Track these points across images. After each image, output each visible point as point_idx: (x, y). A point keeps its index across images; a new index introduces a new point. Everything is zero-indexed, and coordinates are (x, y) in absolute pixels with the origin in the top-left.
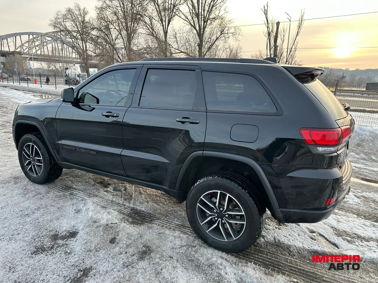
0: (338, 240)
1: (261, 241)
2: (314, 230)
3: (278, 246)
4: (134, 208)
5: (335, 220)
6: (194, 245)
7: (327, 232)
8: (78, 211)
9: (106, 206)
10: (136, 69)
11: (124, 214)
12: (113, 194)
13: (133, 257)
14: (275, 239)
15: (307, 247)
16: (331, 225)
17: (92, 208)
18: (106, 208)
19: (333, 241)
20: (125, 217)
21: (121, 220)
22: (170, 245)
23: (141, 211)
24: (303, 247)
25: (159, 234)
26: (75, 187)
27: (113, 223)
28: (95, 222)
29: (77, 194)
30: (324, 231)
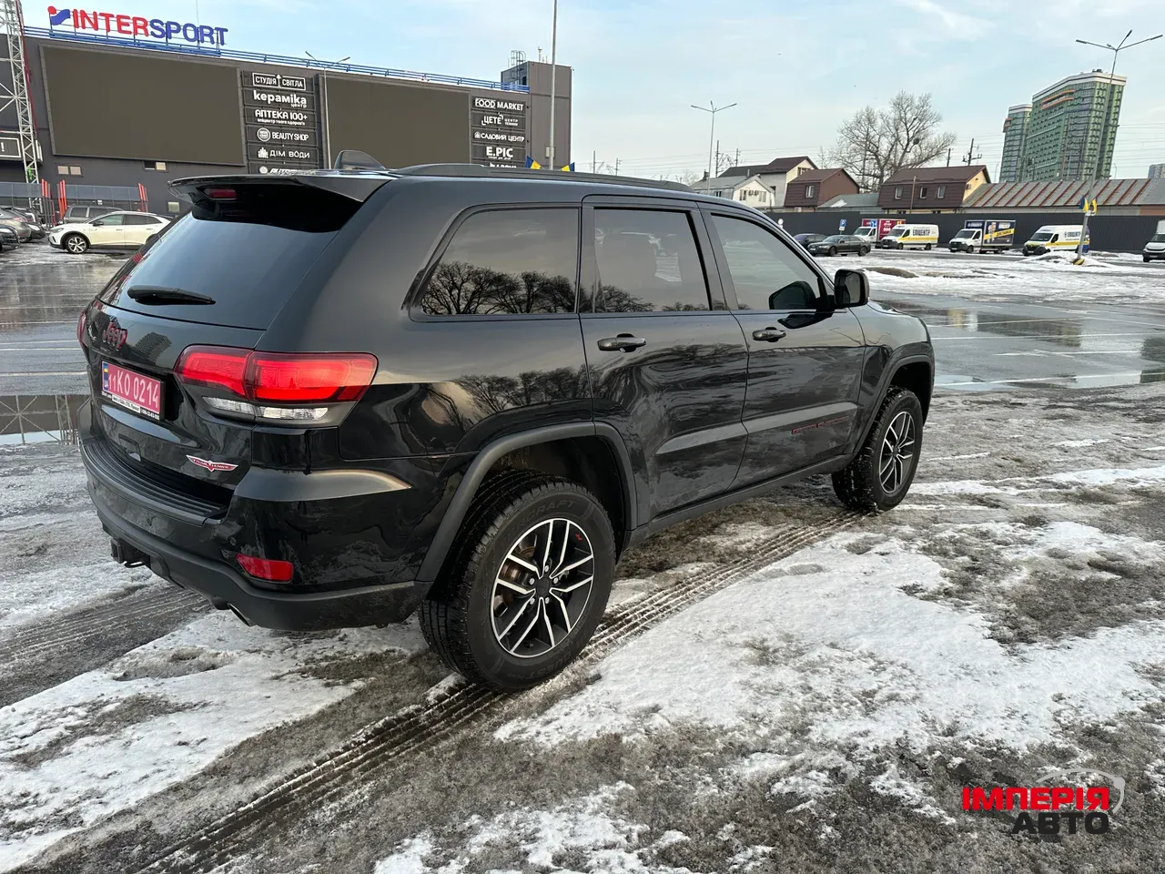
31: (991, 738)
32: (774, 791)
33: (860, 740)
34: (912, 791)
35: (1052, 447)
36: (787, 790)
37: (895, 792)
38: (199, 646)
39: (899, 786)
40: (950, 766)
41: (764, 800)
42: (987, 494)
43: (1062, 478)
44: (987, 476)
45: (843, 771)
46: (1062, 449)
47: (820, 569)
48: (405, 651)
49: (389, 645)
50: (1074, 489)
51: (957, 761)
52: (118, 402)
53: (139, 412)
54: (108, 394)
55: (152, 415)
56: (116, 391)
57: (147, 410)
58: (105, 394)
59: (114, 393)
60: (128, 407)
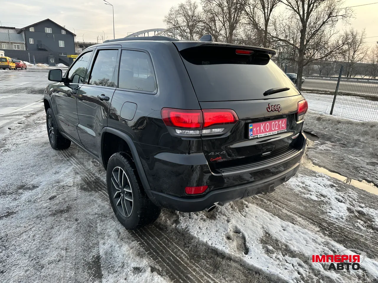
0: (256, 245)
1: (171, 227)
2: (242, 230)
3: (183, 235)
4: (99, 178)
5: (282, 227)
6: (108, 215)
7: (253, 236)
8: (57, 173)
9: (79, 173)
10: (92, 51)
11: (85, 181)
12: (96, 164)
13: (49, 212)
14: (186, 228)
15: (210, 243)
16: (269, 230)
17: (67, 172)
18: (78, 174)
19: (249, 245)
20: (83, 183)
21: (77, 185)
22: (89, 210)
23: (101, 181)
24: (207, 242)
25: (92, 201)
26: (76, 155)
27: (68, 185)
28: (58, 182)
29: (72, 160)
30: (252, 234)
52: (262, 136)
53: (277, 133)
54: (254, 136)
55: (283, 131)
56: (260, 133)
57: (281, 131)
58: (252, 137)
59: (258, 134)
60: (270, 135)
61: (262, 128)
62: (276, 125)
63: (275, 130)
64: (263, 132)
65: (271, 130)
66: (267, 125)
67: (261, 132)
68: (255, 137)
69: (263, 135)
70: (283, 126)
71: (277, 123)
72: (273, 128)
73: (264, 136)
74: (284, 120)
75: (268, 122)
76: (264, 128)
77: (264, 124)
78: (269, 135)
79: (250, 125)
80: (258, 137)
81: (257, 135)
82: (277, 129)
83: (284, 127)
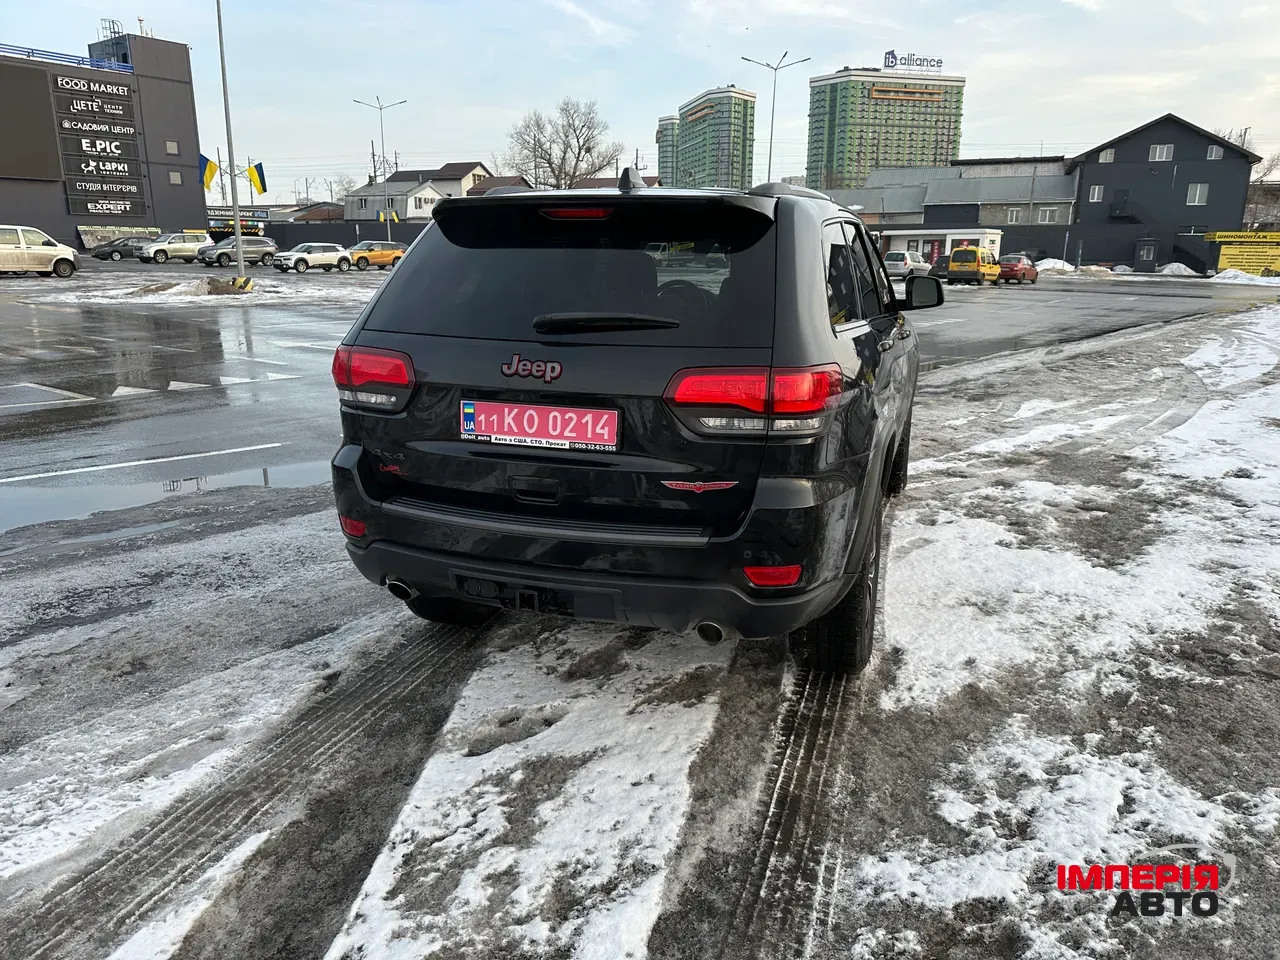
31: (1179, 627)
32: (1106, 694)
33: (1113, 649)
34: (1178, 671)
35: (944, 427)
36: (1112, 691)
37: (1169, 674)
38: (510, 707)
39: (1168, 671)
40: (1175, 652)
41: (1106, 702)
42: (949, 468)
43: (981, 448)
44: (927, 456)
45: (1125, 670)
46: (952, 428)
47: (927, 541)
48: (719, 665)
49: (695, 663)
50: (997, 457)
51: (1177, 647)
52: (508, 442)
53: (567, 447)
54: (477, 436)
55: (598, 447)
56: (501, 431)
57: (586, 444)
58: (470, 437)
59: (495, 433)
60: (538, 445)
61: (509, 420)
62: (566, 422)
63: (561, 436)
64: (511, 432)
65: (542, 432)
66: (527, 415)
67: (506, 429)
68: (479, 438)
69: (509, 439)
70: (598, 430)
71: (571, 419)
72: (555, 429)
73: (513, 443)
74: (606, 417)
75: (530, 408)
76: (518, 420)
77: (516, 411)
78: (534, 445)
79: (464, 404)
80: (493, 441)
81: (490, 437)
82: (574, 435)
83: (606, 437)
